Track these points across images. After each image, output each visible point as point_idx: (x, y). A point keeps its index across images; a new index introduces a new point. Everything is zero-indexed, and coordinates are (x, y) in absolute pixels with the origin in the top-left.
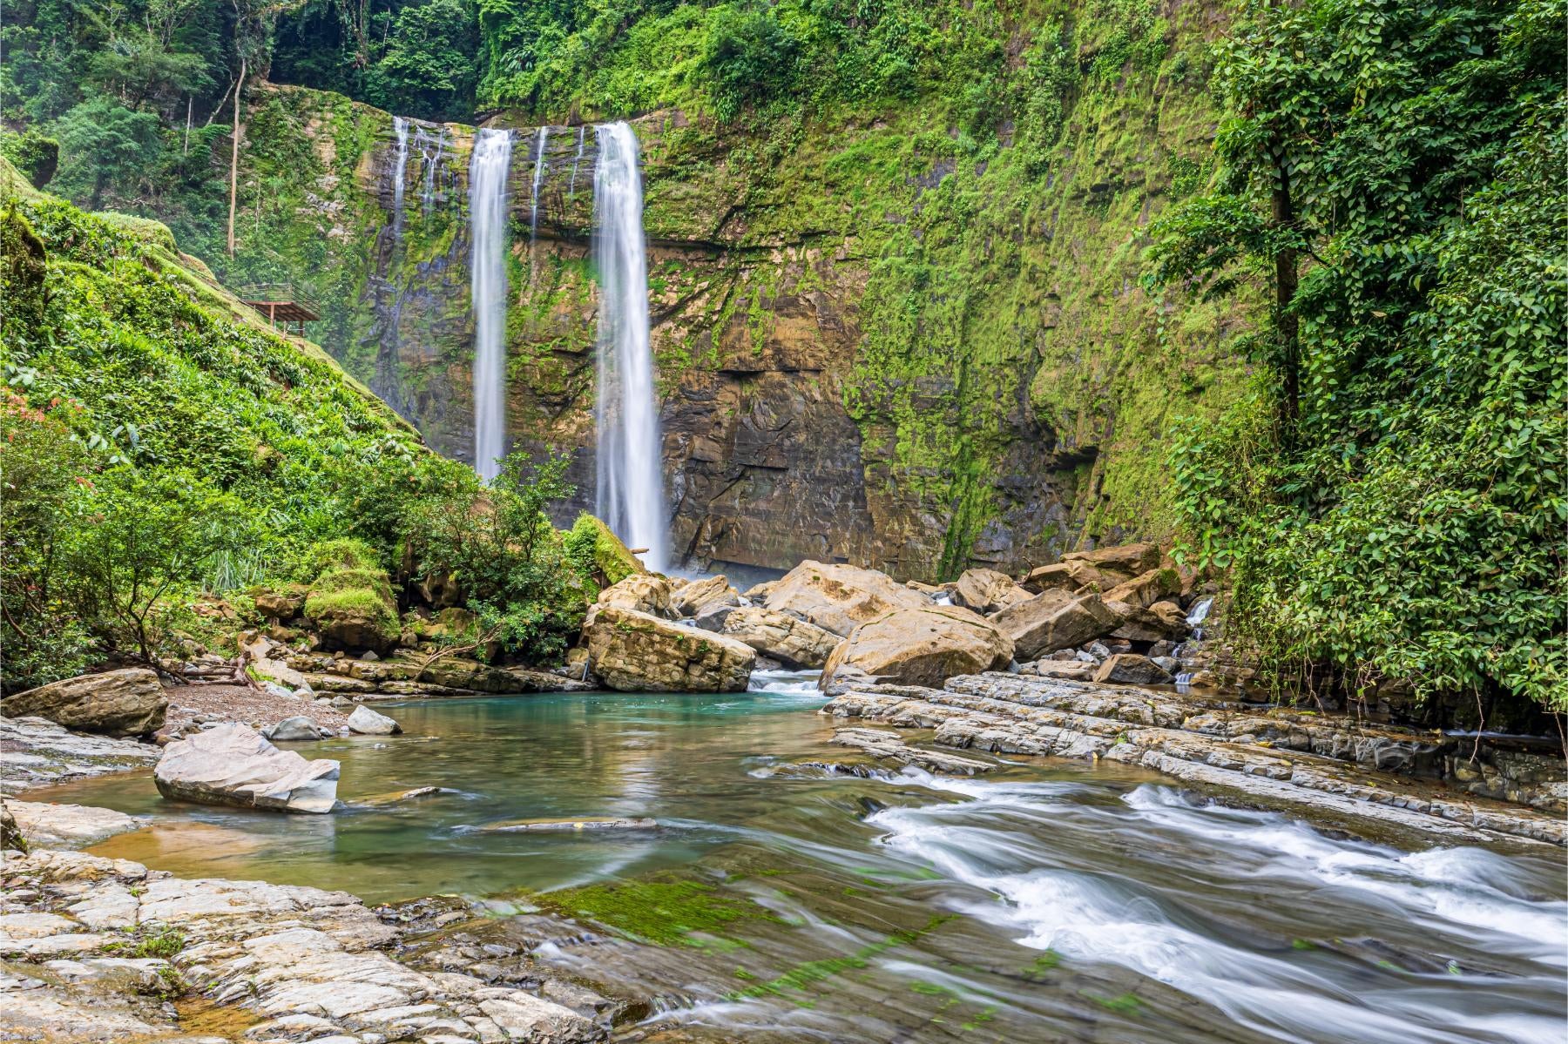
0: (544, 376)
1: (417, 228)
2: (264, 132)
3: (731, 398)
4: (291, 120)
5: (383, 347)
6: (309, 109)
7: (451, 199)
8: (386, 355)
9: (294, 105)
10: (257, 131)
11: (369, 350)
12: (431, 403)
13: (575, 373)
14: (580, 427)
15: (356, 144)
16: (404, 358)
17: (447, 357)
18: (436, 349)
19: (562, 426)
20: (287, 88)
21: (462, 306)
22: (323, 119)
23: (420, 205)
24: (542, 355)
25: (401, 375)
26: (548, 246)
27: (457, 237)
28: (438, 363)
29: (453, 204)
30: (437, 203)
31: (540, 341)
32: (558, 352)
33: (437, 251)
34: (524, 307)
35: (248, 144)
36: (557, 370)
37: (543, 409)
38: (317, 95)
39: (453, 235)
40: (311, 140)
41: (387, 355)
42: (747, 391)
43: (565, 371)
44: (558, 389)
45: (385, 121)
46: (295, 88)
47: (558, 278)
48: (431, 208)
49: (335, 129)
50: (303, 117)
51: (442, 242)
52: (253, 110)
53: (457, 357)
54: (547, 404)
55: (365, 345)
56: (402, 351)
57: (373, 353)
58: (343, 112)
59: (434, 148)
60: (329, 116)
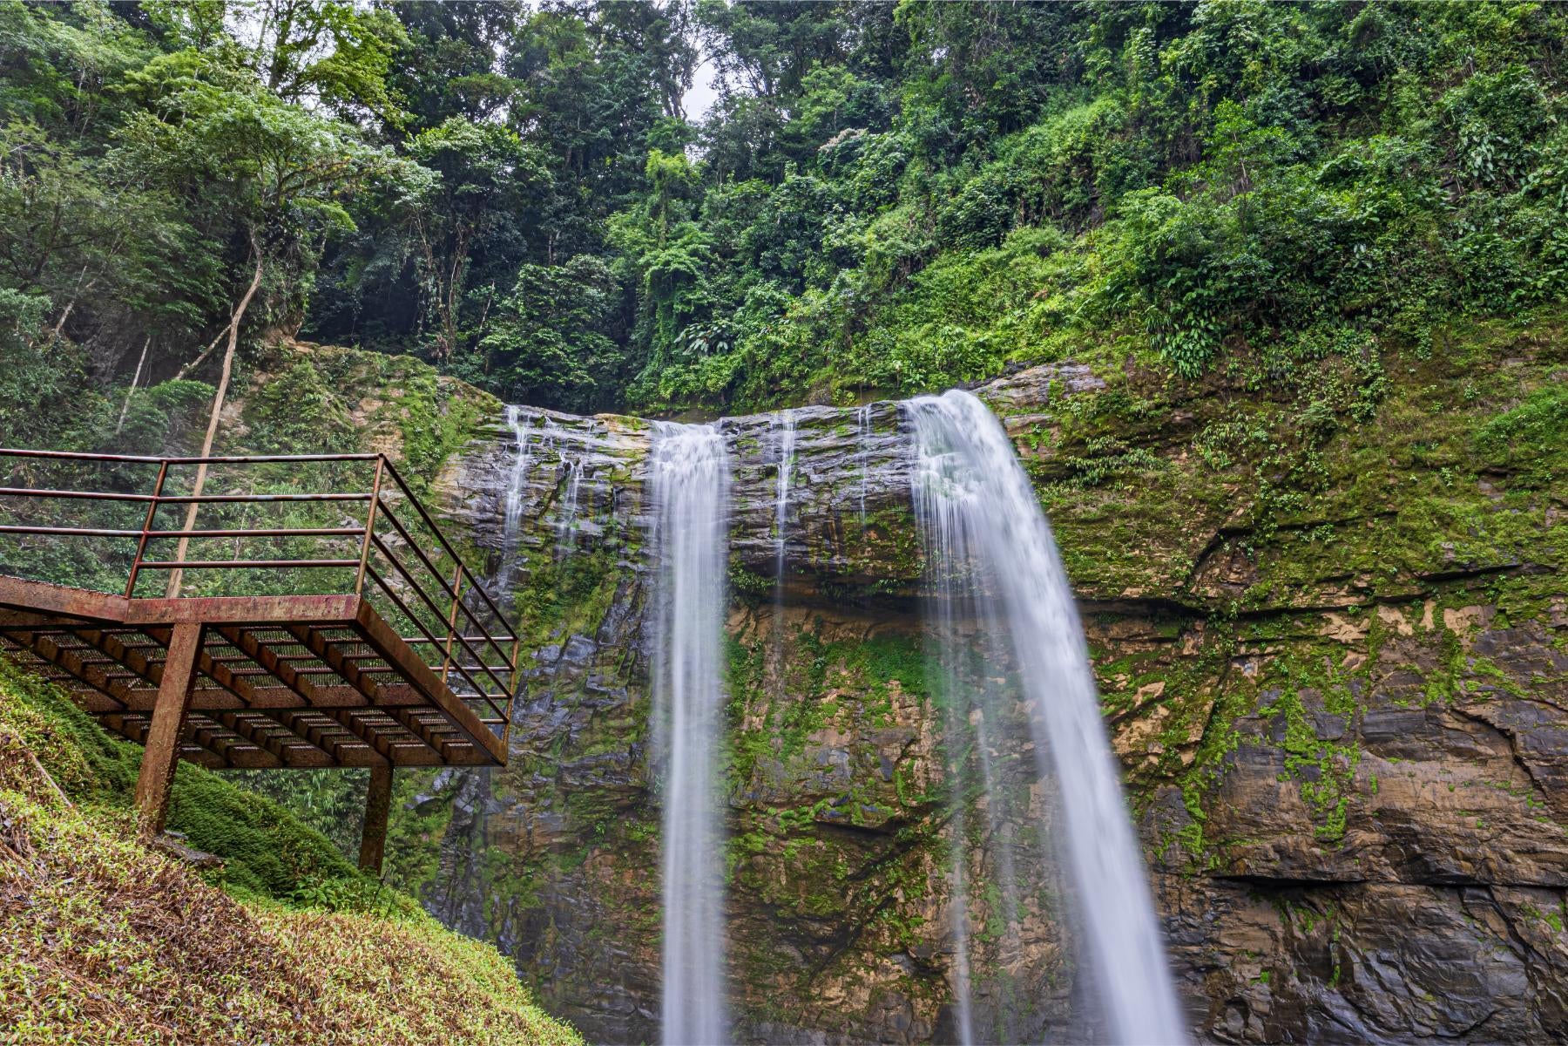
0: (795, 877)
1: (542, 583)
2: (276, 411)
3: (1262, 942)
4: (326, 396)
5: (459, 813)
6: (361, 383)
7: (609, 532)
8: (462, 831)
9: (336, 375)
10: (265, 410)
11: (430, 820)
12: (549, 934)
13: (864, 874)
14: (878, 995)
15: (438, 440)
16: (500, 837)
17: (588, 834)
18: (561, 818)
19: (833, 992)
20: (327, 351)
21: (623, 731)
22: (384, 399)
23: (550, 541)
24: (793, 833)
25: (490, 874)
26: (797, 616)
27: (617, 600)
28: (568, 848)
29: (613, 541)
30: (583, 540)
31: (789, 803)
32: (825, 827)
33: (579, 624)
34: (753, 735)
35: (244, 429)
36: (827, 866)
37: (789, 950)
38: (380, 361)
39: (609, 596)
40: (360, 431)
41: (466, 831)
42: (1310, 927)
43: (844, 869)
44: (827, 908)
45: (491, 410)
46: (342, 350)
47: (819, 675)
48: (571, 548)
49: (404, 414)
50: (351, 393)
51: (587, 610)
52: (262, 379)
53: (610, 836)
54: (798, 940)
55: (423, 810)
56: (497, 824)
57: (438, 825)
58: (421, 388)
59: (578, 448)
60: (398, 393)
